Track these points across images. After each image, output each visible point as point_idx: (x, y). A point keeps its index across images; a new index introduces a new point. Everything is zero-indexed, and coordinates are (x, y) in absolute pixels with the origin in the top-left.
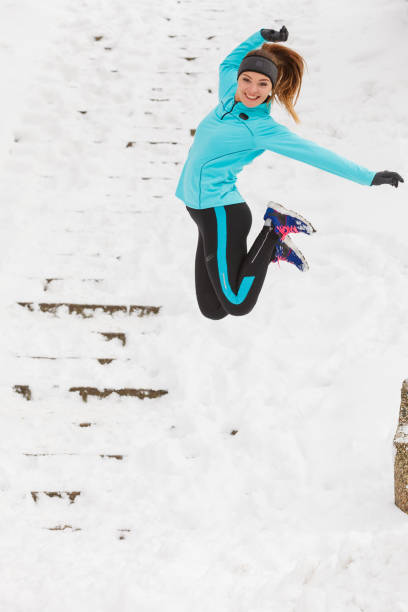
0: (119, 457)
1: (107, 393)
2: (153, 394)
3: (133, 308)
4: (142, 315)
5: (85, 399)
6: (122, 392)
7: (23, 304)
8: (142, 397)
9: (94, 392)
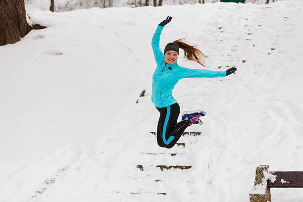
0: (164, 194)
1: (170, 167)
2: (187, 168)
3: (191, 133)
4: (194, 135)
5: (162, 170)
6: (175, 167)
7: (152, 133)
8: (182, 169)
9: (165, 167)
